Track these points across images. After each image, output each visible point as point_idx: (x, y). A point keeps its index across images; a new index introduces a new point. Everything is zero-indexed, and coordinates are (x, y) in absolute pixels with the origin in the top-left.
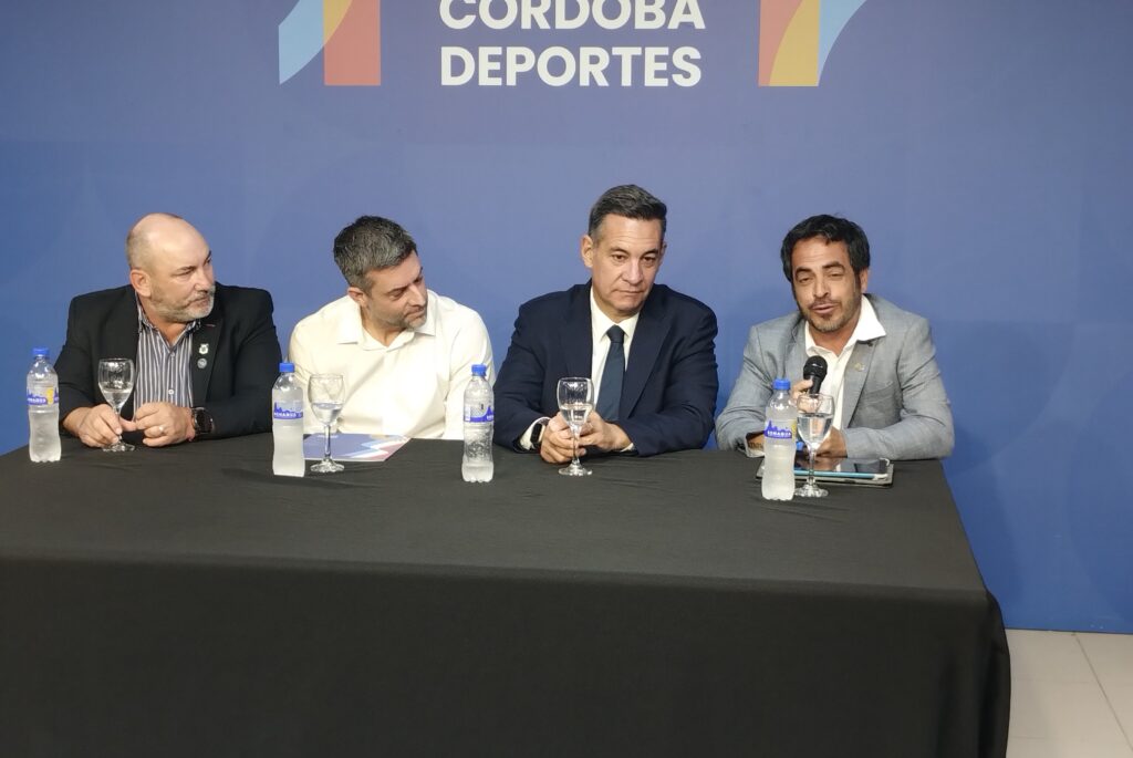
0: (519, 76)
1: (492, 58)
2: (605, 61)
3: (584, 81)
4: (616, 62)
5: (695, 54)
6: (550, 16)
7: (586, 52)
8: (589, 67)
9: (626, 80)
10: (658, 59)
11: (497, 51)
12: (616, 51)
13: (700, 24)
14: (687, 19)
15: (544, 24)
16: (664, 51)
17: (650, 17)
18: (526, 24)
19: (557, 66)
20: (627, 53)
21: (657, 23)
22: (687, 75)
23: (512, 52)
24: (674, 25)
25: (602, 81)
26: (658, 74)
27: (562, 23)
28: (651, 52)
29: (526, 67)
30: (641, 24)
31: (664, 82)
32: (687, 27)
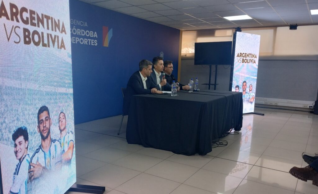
0: (77, 42)
1: (74, 39)
2: (87, 41)
3: (85, 44)
4: (88, 41)
5: (97, 41)
6: (81, 33)
7: (85, 39)
8: (85, 42)
9: (90, 44)
10: (93, 41)
11: (74, 38)
12: (88, 40)
13: (97, 37)
14: (96, 36)
15: (80, 35)
16: (93, 40)
17: (92, 35)
18: (78, 34)
19: (82, 41)
20: (90, 40)
21: (92, 36)
22: (96, 44)
23: (76, 38)
24: (94, 37)
25: (87, 44)
26: (93, 44)
27: (82, 35)
28: (92, 40)
29: (78, 41)
30: (91, 36)
31: (93, 45)
32: (96, 37)
